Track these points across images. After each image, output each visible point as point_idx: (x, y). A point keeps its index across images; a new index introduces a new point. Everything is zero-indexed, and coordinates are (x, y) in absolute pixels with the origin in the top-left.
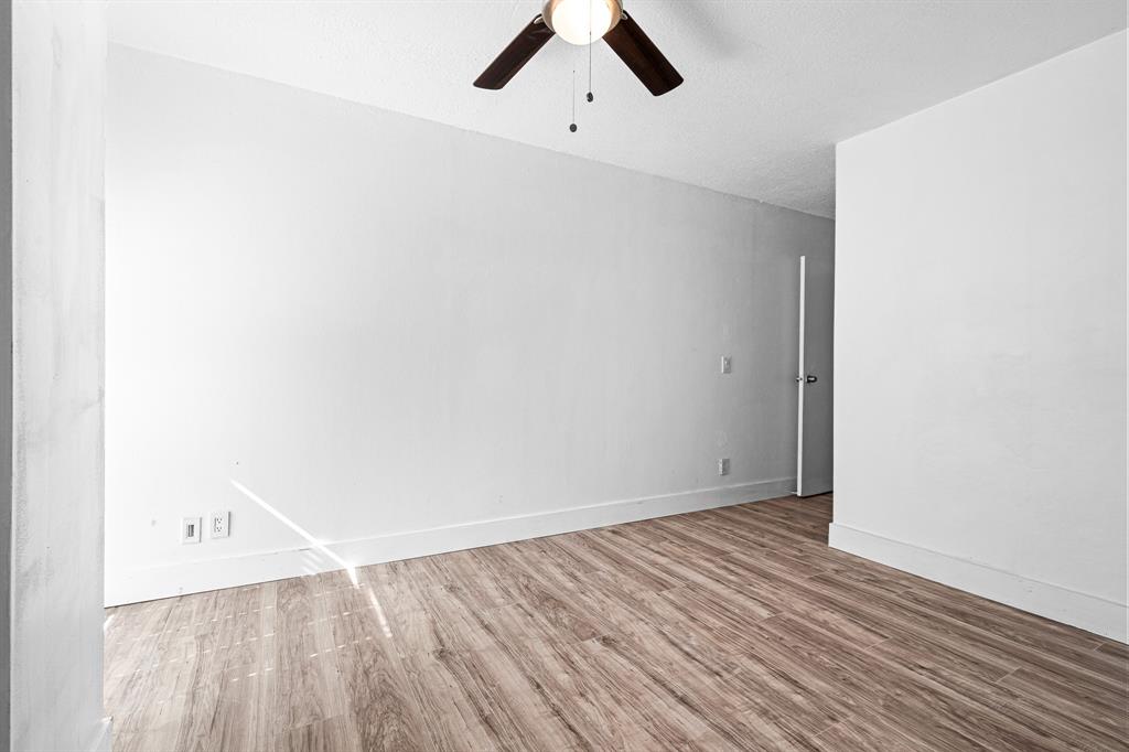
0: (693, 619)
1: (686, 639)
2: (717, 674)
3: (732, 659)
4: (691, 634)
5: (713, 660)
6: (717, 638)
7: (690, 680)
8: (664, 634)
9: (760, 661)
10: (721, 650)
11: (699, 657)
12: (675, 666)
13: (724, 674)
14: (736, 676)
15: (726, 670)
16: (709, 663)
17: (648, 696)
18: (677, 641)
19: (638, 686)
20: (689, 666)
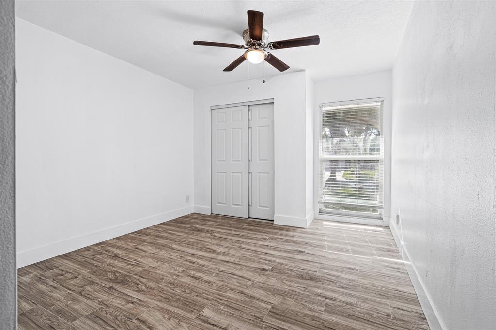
0: (241, 293)
1: (238, 281)
2: (220, 272)
3: (217, 278)
4: (237, 284)
5: (224, 275)
6: (226, 286)
7: (228, 267)
8: (248, 280)
9: (206, 281)
10: (222, 281)
11: (229, 275)
12: (235, 269)
13: (218, 272)
14: (214, 273)
15: (218, 274)
16: (225, 274)
17: (238, 260)
18: (241, 278)
19: (241, 261)
20: (231, 271)
